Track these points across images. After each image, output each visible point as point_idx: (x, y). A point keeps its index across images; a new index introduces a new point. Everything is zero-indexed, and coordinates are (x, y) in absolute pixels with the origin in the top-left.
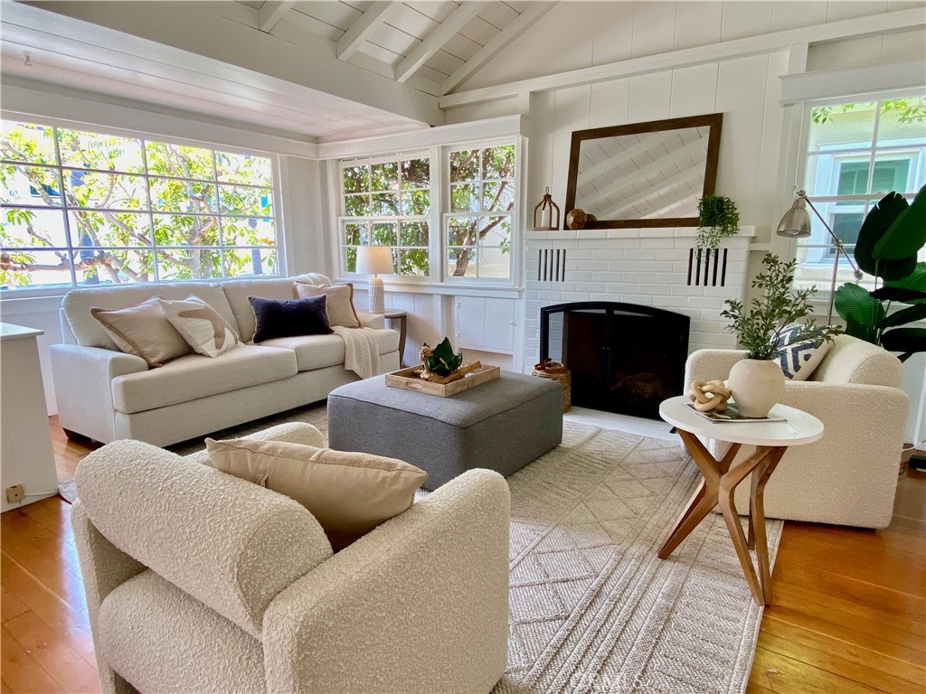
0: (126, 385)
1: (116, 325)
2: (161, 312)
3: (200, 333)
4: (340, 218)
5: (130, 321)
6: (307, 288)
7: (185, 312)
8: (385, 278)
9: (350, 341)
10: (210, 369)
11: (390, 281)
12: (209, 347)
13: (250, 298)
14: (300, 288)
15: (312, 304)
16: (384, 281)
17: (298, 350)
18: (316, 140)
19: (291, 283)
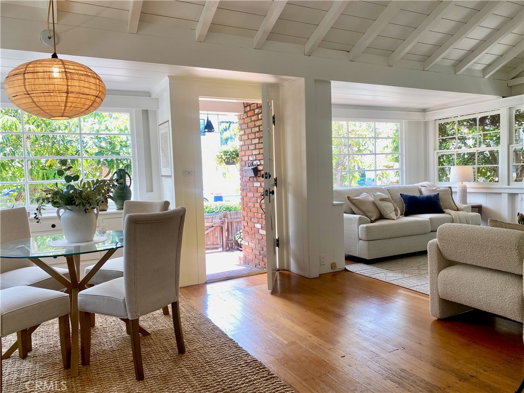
0: (367, 228)
1: (356, 204)
2: (371, 199)
3: (388, 208)
4: (436, 152)
5: (361, 202)
6: (427, 190)
7: (382, 199)
8: (468, 184)
9: (455, 217)
10: (397, 224)
11: (470, 186)
12: (393, 215)
13: (401, 194)
14: (423, 189)
15: (433, 197)
16: (467, 186)
17: (430, 219)
18: (424, 110)
19: (418, 187)
